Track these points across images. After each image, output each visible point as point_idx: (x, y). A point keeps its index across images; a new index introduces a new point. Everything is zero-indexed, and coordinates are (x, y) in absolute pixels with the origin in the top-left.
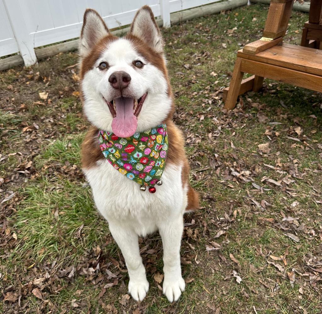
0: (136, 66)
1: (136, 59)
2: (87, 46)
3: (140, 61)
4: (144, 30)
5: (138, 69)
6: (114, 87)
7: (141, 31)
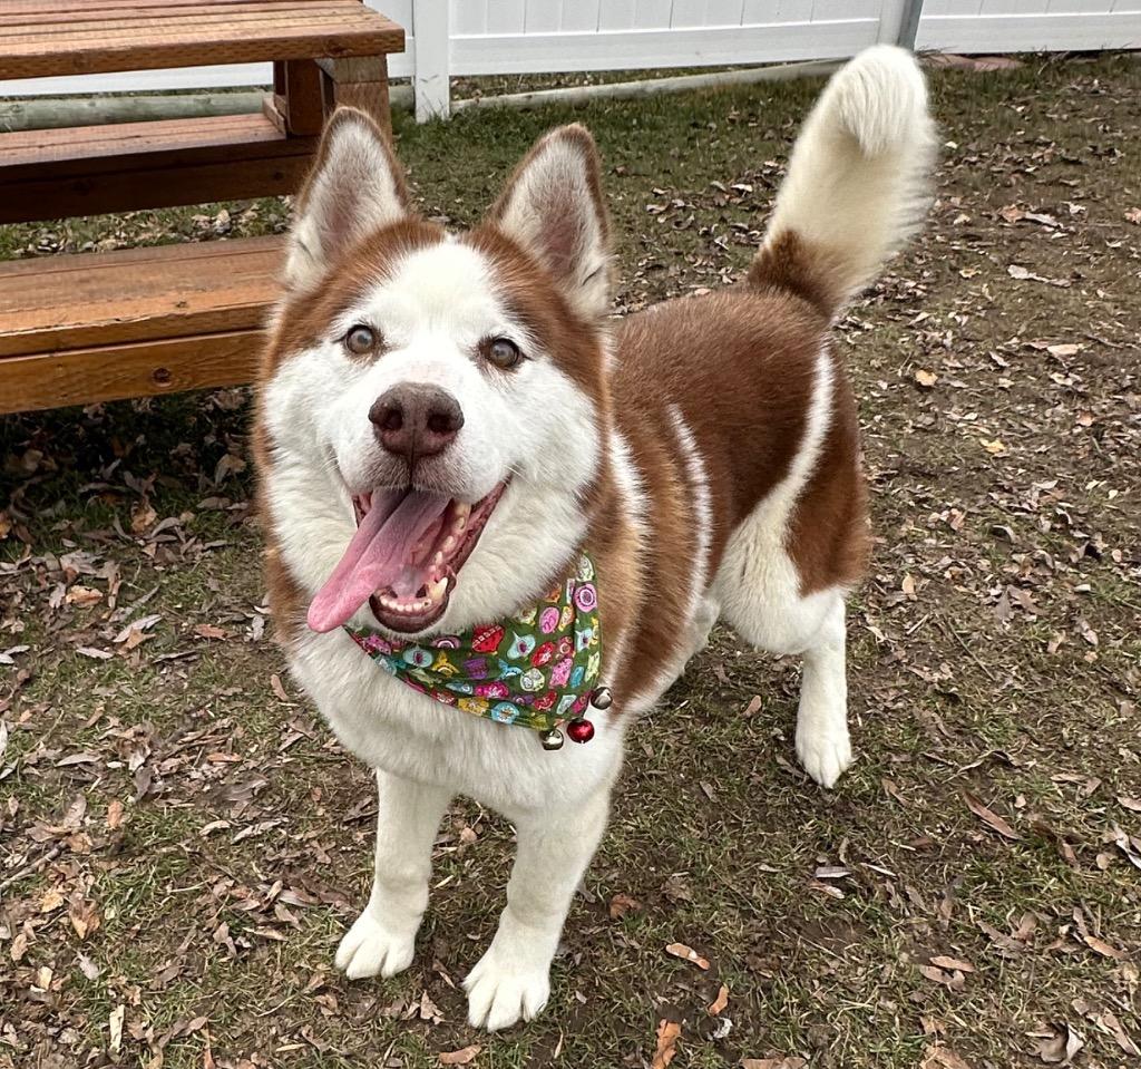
0: (492, 361)
1: (496, 332)
2: (315, 249)
3: (510, 343)
4: (549, 219)
5: (496, 374)
6: (385, 446)
7: (538, 221)
